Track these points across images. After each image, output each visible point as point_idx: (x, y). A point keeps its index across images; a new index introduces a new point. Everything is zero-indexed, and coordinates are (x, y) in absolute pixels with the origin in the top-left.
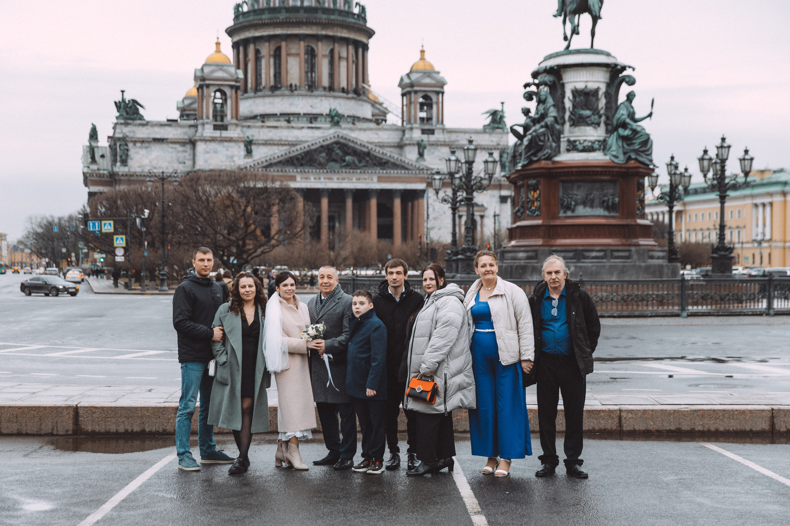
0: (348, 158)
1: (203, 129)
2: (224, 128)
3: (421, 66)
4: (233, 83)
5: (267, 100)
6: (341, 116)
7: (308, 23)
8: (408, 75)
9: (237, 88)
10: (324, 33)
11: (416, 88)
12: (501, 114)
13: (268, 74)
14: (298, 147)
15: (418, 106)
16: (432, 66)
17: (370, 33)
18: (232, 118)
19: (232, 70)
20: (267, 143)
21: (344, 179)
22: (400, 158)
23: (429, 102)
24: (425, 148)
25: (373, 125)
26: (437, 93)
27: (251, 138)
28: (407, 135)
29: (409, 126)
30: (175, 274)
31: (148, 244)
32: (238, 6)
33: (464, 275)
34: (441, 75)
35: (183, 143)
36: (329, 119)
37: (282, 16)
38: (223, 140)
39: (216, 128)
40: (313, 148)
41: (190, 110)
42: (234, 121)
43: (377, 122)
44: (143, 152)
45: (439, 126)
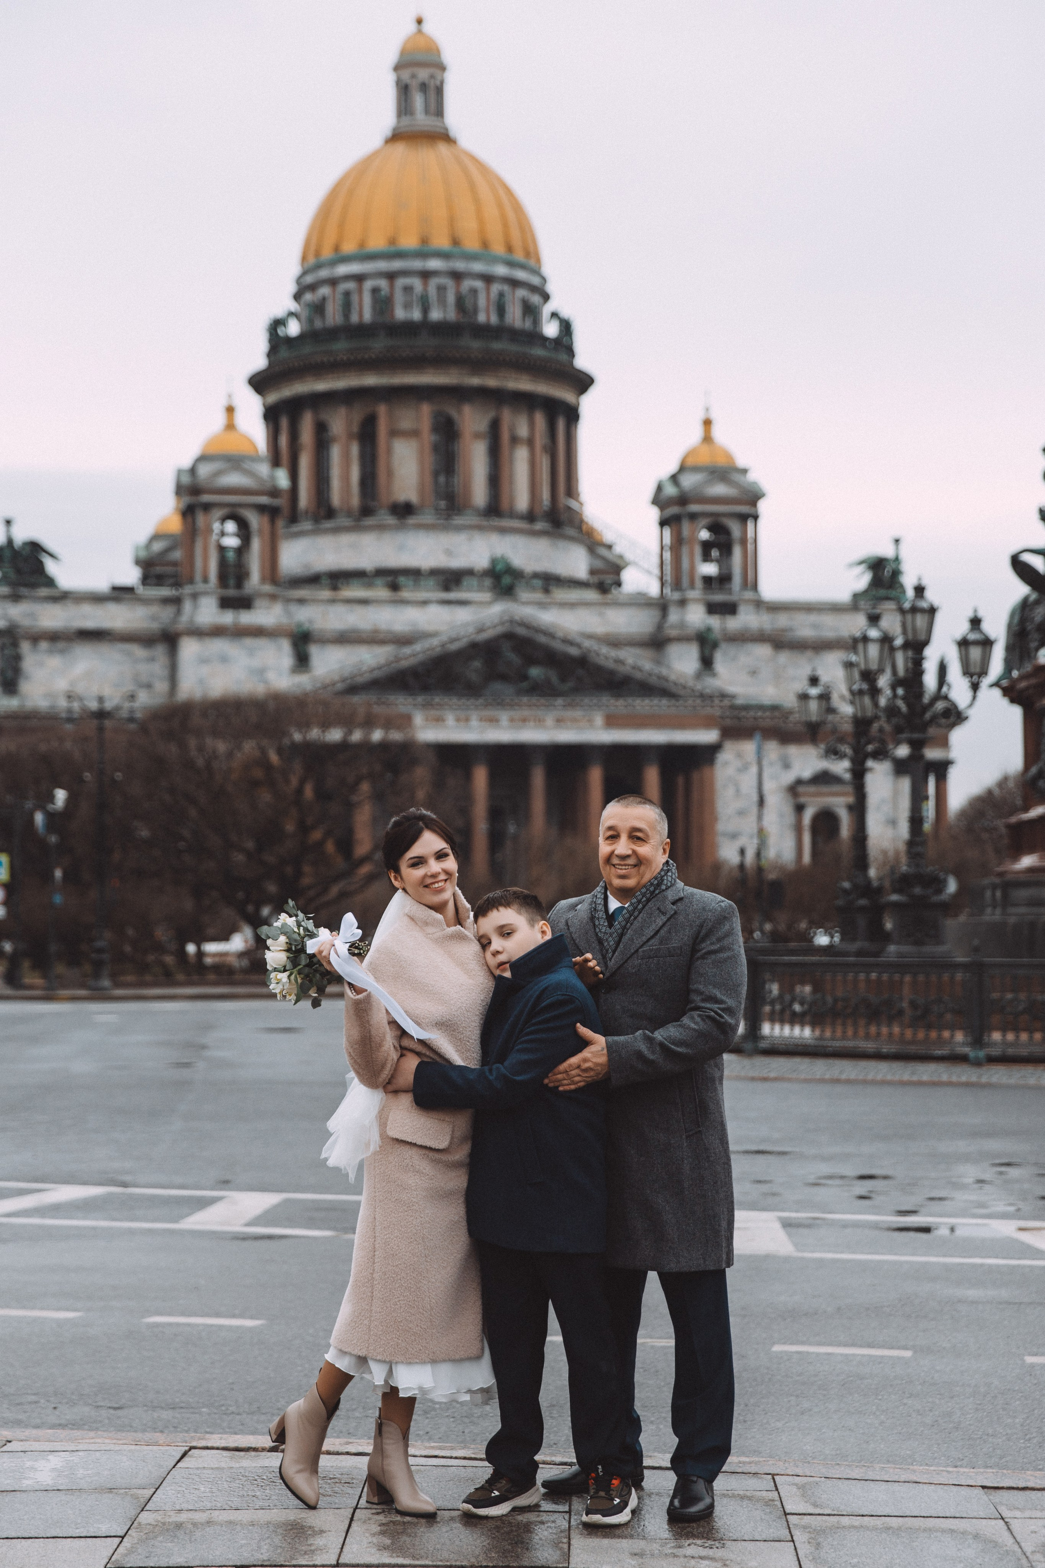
0: (535, 672)
1: (195, 607)
2: (245, 603)
3: (704, 458)
4: (264, 500)
5: (346, 539)
6: (516, 574)
7: (439, 361)
8: (674, 478)
9: (271, 512)
10: (475, 381)
11: (694, 508)
12: (894, 566)
13: (346, 478)
14: (418, 647)
15: (698, 551)
16: (729, 456)
17: (583, 382)
18: (263, 580)
19: (264, 469)
20: (344, 638)
21: (524, 720)
22: (657, 670)
23: (722, 538)
24: (715, 645)
25: (591, 595)
26: (743, 518)
27: (306, 626)
28: (674, 616)
29: (676, 596)
30: (128, 949)
31: (65, 875)
32: (277, 324)
33: (905, 949)
34: (752, 476)
35: (146, 640)
36: (488, 582)
37: (379, 345)
38: (240, 633)
39: (226, 603)
40: (454, 647)
41: (163, 565)
42: (268, 588)
43: (603, 588)
44: (54, 662)
45: (749, 595)
